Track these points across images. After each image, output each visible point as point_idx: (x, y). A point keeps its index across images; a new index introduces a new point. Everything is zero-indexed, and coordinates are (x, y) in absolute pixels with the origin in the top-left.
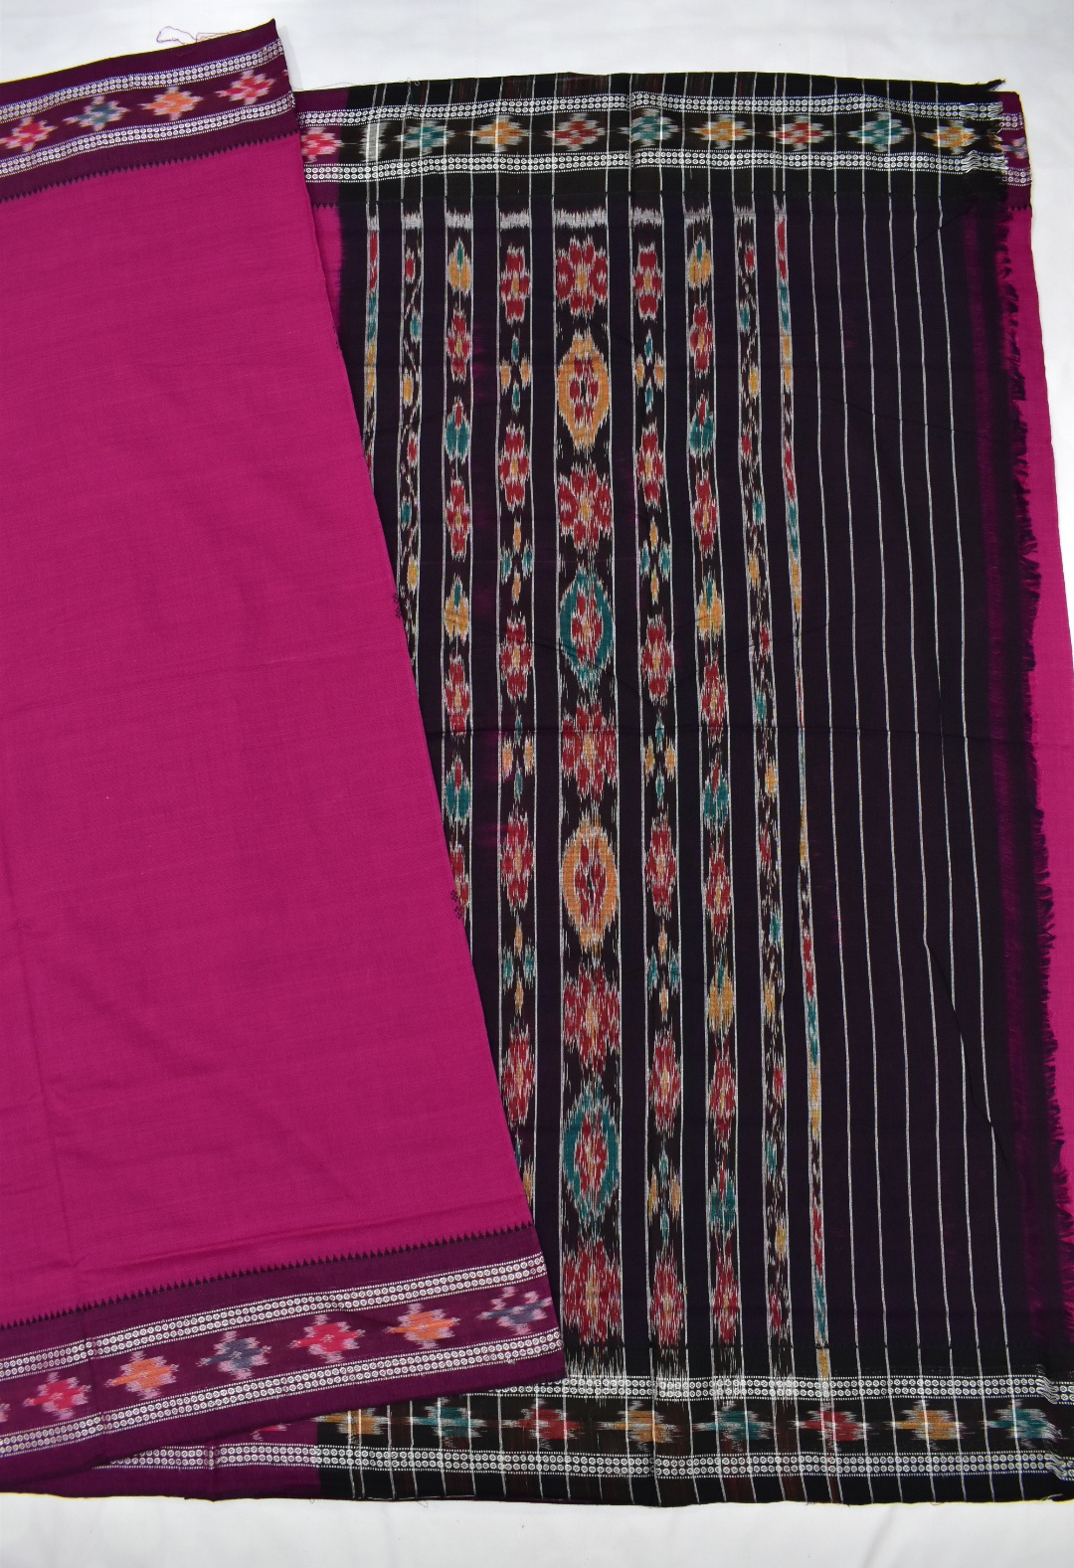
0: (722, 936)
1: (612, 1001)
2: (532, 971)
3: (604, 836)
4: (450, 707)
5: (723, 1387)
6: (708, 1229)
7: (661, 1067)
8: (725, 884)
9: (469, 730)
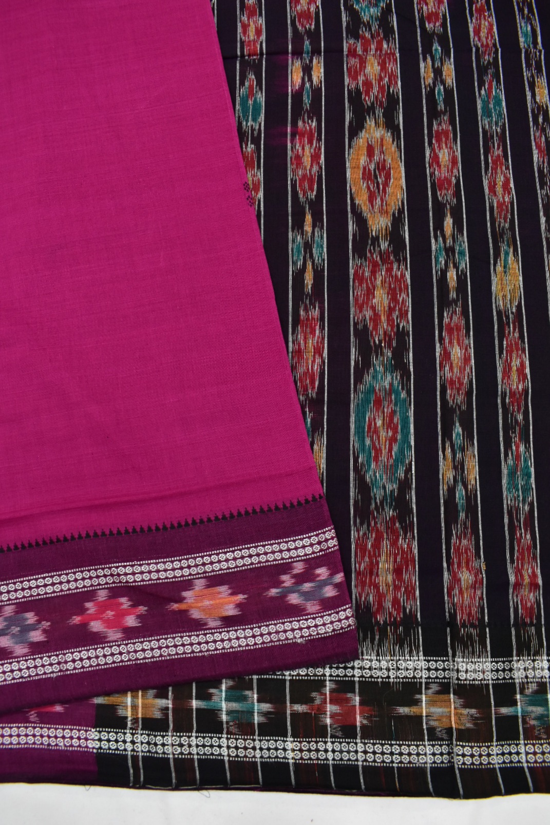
0: (505, 221)
1: (401, 279)
2: (321, 252)
3: (388, 136)
4: (245, 36)
5: (525, 669)
6: (505, 502)
7: (450, 342)
8: (504, 176)
9: (262, 54)
